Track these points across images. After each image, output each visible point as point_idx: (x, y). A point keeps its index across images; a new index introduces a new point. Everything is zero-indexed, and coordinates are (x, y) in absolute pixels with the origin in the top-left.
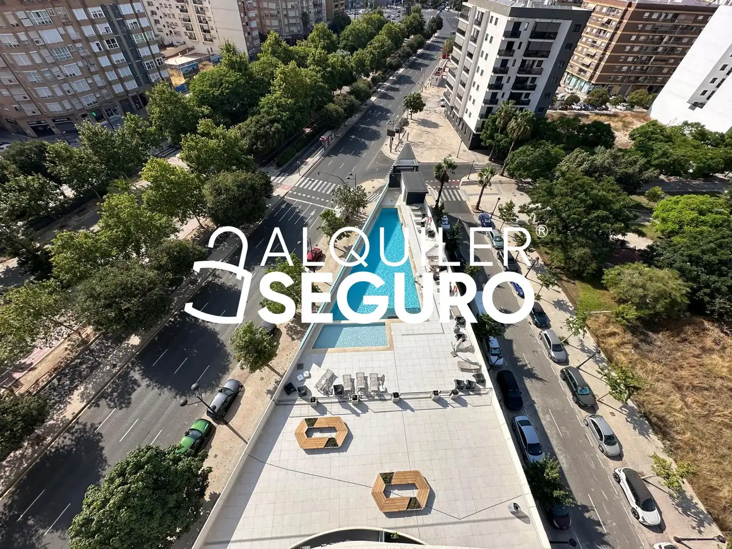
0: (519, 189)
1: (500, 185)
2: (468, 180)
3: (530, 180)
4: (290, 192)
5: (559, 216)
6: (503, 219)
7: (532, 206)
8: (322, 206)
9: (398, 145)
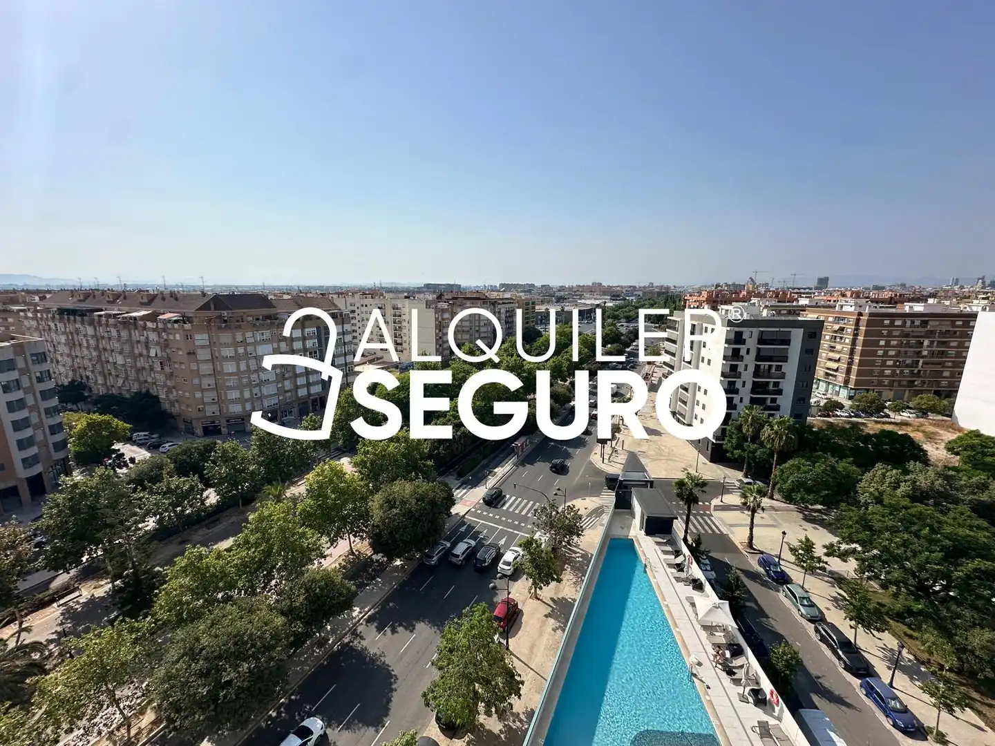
0: (806, 519)
1: (774, 512)
2: (722, 504)
3: (820, 507)
4: (473, 510)
5: (902, 567)
6: (803, 567)
7: (844, 547)
8: (515, 532)
9: (611, 455)
